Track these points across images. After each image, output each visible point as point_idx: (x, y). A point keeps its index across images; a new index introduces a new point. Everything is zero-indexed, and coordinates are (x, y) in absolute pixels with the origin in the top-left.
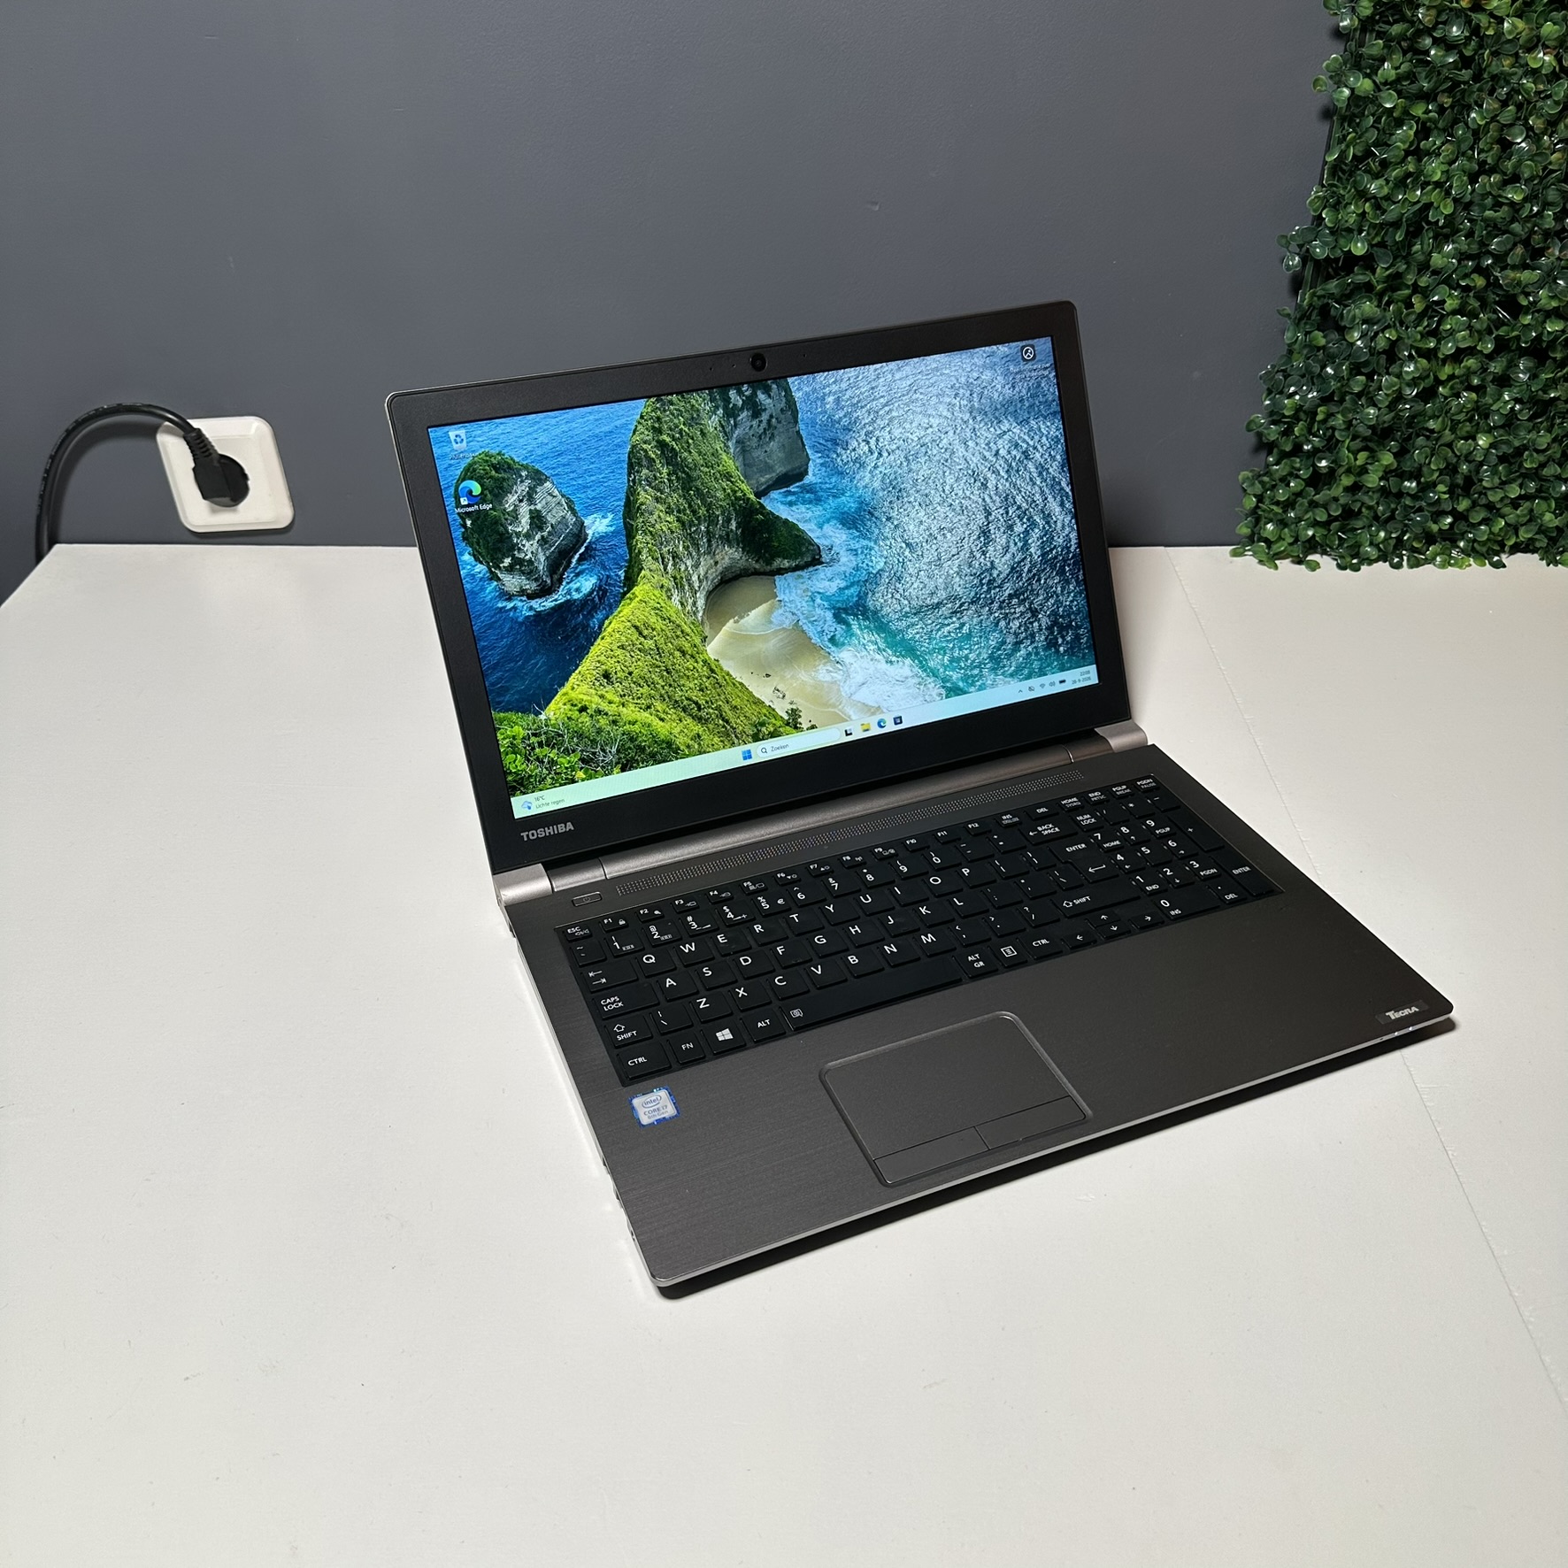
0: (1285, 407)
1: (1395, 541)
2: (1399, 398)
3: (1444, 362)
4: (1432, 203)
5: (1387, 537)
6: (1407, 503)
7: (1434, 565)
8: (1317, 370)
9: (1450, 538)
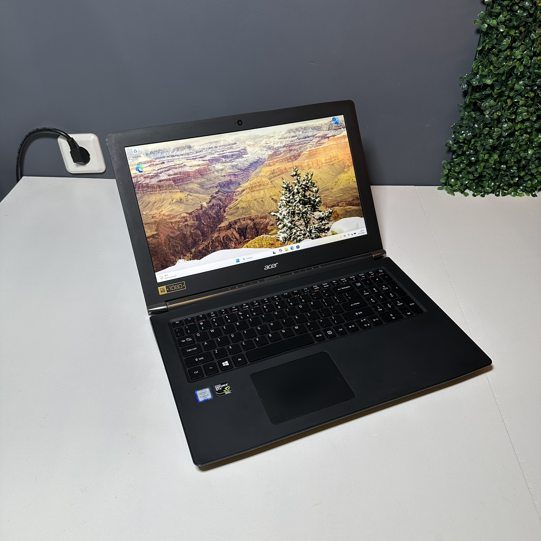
0: (460, 138)
1: (497, 186)
2: (501, 136)
3: (518, 123)
4: (516, 66)
5: (495, 185)
6: (502, 173)
7: (511, 195)
8: (472, 125)
9: (517, 185)
